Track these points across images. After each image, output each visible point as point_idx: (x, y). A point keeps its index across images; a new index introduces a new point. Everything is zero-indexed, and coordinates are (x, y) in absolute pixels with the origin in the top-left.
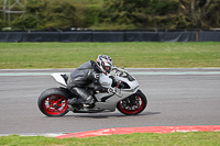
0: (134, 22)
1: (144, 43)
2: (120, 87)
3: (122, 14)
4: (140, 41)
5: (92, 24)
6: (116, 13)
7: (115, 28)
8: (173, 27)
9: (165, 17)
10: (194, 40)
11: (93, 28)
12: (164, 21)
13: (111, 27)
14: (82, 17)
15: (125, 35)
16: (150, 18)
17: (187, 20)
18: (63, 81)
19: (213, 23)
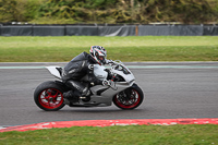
0: (74, 17)
1: (84, 37)
2: (115, 80)
3: (62, 8)
4: (80, 35)
5: (32, 18)
6: (57, 7)
7: (55, 22)
8: (113, 21)
9: (105, 12)
10: (134, 34)
11: (33, 22)
12: (104, 16)
13: (51, 21)
14: (24, 12)
15: (65, 29)
16: (90, 13)
17: (127, 15)
18: (58, 74)
19: (152, 18)
